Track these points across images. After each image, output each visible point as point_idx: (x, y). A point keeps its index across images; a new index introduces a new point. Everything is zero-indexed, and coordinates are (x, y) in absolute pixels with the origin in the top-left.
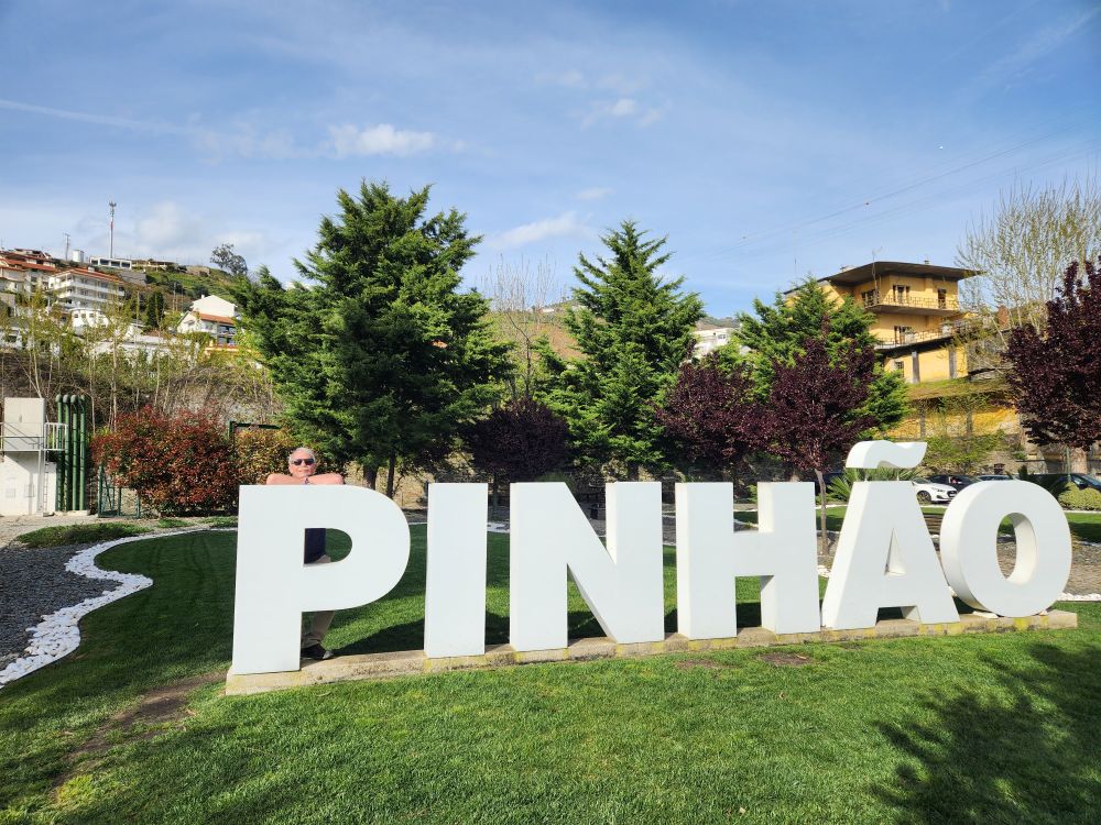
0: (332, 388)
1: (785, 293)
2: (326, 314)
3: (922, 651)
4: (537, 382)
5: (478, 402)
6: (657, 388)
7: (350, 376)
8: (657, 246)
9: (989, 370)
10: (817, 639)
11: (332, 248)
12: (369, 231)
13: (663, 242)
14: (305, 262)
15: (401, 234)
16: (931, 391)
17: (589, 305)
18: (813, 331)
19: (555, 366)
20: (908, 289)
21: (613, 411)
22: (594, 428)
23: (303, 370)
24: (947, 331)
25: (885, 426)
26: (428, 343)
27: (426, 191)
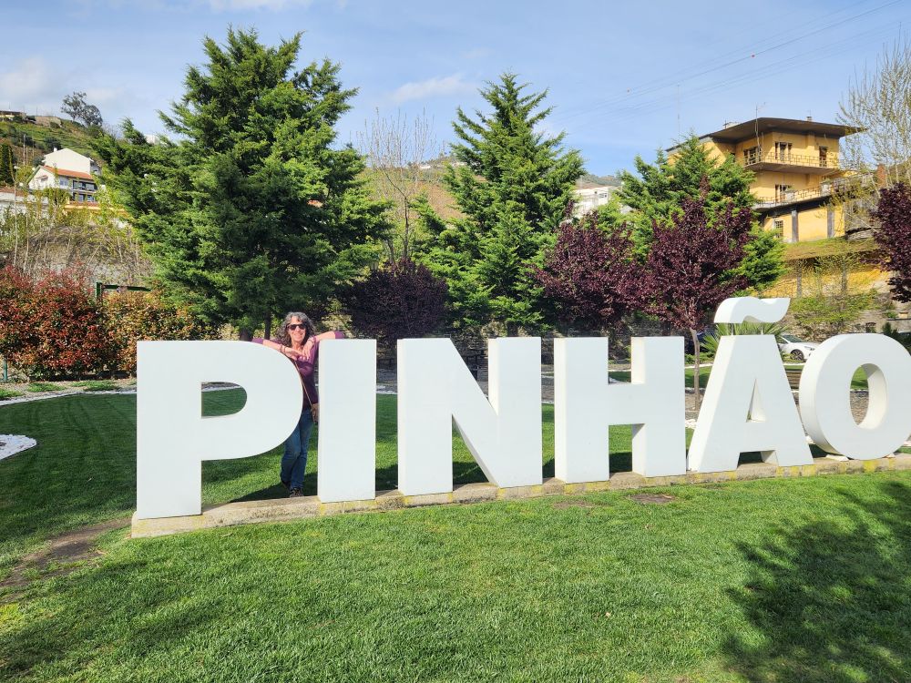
0: (205, 248)
1: (668, 150)
2: (194, 170)
3: (778, 489)
4: (415, 243)
5: (356, 263)
6: (537, 248)
7: (224, 235)
8: (538, 100)
9: (865, 229)
10: (682, 481)
11: (199, 100)
12: (239, 82)
13: (544, 96)
14: (171, 115)
15: (272, 86)
16: (809, 250)
17: (469, 163)
18: (694, 190)
19: (435, 226)
20: (790, 146)
21: (493, 272)
22: (474, 290)
23: (173, 229)
24: (826, 190)
25: (761, 286)
26: (304, 201)
27: (297, 39)
